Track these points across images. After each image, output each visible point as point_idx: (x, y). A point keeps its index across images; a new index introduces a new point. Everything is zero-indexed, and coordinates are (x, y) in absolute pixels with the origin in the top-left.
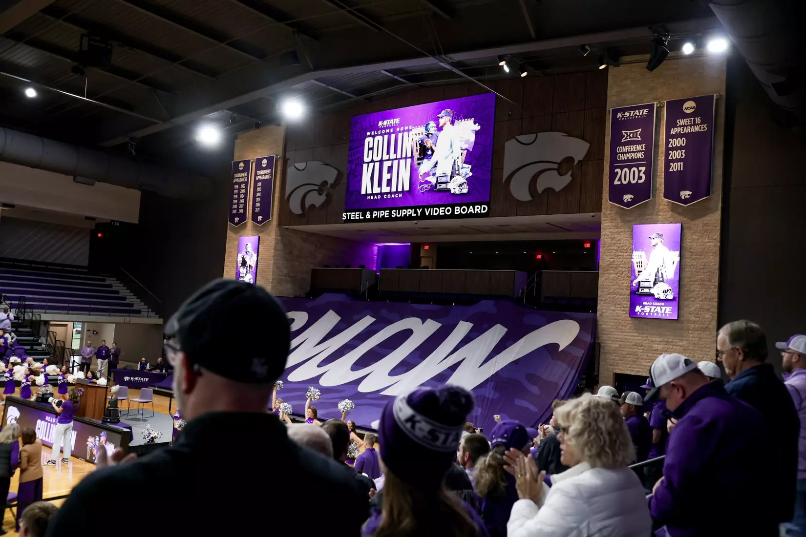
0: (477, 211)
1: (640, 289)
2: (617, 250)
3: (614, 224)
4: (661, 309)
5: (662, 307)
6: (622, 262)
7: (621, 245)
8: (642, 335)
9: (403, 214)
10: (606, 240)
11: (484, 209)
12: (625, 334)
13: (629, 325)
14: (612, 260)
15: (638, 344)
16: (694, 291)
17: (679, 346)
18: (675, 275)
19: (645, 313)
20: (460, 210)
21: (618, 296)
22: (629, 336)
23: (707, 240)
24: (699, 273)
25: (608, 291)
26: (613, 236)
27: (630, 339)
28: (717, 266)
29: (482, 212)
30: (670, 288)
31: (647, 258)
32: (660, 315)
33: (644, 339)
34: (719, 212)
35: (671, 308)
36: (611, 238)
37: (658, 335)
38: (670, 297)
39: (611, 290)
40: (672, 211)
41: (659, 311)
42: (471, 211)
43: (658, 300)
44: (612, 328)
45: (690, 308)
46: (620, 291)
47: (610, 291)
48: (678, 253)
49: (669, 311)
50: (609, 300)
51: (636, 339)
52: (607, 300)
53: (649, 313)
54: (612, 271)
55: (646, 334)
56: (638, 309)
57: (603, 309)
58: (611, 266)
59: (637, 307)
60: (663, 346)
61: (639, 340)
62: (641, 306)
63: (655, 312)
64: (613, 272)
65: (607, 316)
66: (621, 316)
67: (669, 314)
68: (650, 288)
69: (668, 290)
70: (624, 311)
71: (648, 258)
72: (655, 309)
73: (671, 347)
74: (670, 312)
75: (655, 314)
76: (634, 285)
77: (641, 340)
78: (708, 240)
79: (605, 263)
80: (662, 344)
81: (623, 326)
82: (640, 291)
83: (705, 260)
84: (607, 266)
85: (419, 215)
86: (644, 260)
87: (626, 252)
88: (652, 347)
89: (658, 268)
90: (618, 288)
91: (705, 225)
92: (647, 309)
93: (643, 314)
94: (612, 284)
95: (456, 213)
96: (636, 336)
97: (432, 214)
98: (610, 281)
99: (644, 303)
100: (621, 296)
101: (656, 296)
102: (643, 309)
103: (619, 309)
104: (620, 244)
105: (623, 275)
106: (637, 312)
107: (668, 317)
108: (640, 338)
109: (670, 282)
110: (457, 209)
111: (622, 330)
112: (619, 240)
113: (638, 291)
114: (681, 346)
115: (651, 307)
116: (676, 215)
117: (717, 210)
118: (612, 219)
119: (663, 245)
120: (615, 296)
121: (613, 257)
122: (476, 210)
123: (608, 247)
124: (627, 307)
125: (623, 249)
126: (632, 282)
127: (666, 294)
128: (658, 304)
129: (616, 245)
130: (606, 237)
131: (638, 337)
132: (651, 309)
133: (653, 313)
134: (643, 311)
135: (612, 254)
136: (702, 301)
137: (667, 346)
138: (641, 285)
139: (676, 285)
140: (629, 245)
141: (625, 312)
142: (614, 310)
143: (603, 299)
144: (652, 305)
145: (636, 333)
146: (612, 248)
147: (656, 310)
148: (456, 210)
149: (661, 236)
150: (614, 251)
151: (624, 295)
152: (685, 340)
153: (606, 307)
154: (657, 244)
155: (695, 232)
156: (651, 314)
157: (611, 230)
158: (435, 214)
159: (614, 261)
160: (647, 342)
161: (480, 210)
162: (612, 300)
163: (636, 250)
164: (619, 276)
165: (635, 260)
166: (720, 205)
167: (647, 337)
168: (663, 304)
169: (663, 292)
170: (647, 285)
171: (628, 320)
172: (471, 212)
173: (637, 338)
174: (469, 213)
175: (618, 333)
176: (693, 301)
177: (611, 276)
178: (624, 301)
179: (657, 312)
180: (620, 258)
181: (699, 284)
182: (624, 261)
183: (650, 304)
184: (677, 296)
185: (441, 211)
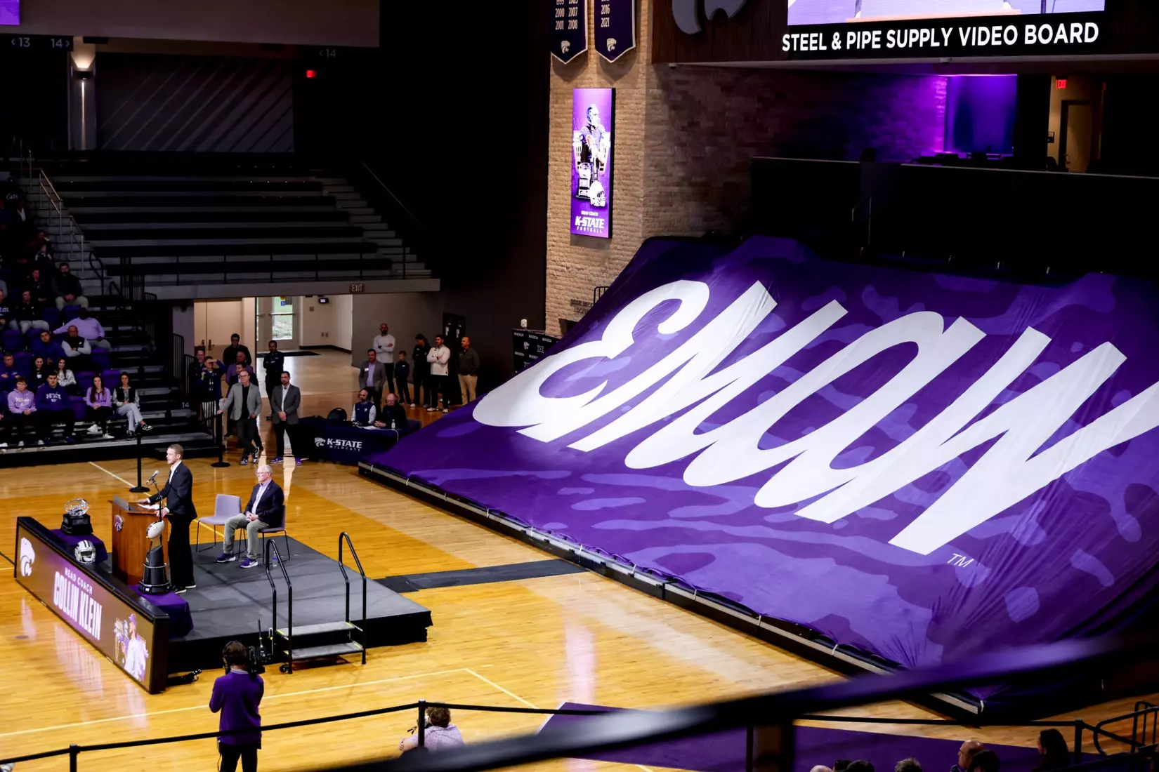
0: (1075, 38)
9: (912, 40)
11: (1091, 31)
20: (1037, 34)
29: (1087, 40)
42: (1061, 37)
85: (946, 44)
95: (1027, 42)
97: (973, 44)
110: (1030, 30)
122: (1073, 34)
148: (1027, 34)
158: (981, 43)
161: (1082, 36)
172: (1061, 41)
174: (1055, 42)
185: (995, 35)
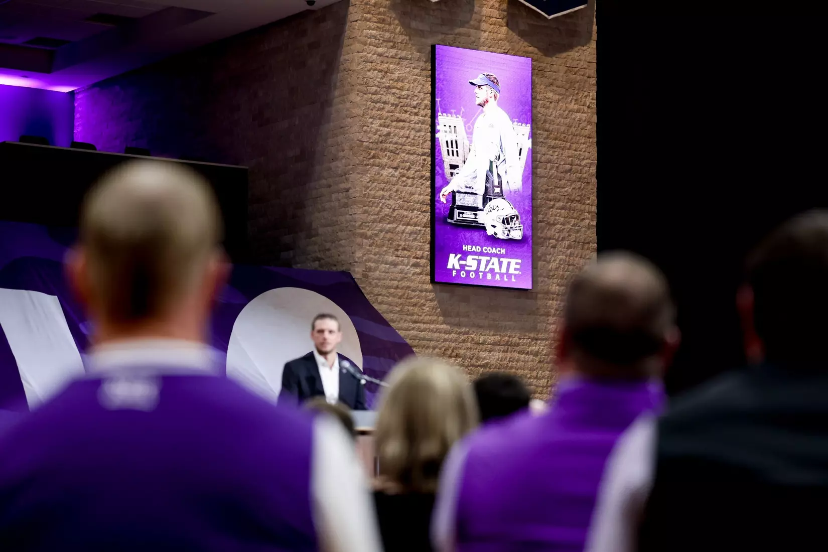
1: (456, 211)
2: (397, 105)
3: (387, 35)
4: (500, 263)
5: (502, 259)
6: (407, 138)
7: (405, 93)
8: (456, 329)
10: (369, 74)
12: (422, 326)
13: (428, 303)
14: (385, 130)
15: (449, 352)
16: (554, 224)
17: (531, 353)
18: (524, 181)
19: (468, 272)
21: (401, 228)
22: (431, 331)
23: (573, 106)
24: (563, 182)
25: (378, 214)
26: (385, 66)
27: (431, 340)
28: (593, 169)
30: (514, 212)
31: (467, 133)
32: (498, 277)
33: (463, 337)
34: (593, 45)
35: (519, 261)
36: (380, 71)
37: (490, 327)
38: (517, 235)
39: (387, 211)
40: (507, 25)
41: (496, 268)
43: (494, 240)
44: (391, 312)
45: (549, 262)
46: (405, 213)
47: (382, 214)
48: (526, 129)
49: (516, 269)
50: (382, 235)
51: (445, 340)
52: (376, 235)
53: (477, 272)
54: (384, 160)
55: (466, 326)
56: (453, 261)
57: (369, 260)
58: (384, 145)
59: (452, 256)
60: (501, 355)
61: (451, 341)
62: (459, 256)
63: (487, 270)
64: (390, 163)
65: (379, 279)
66: (412, 281)
67: (515, 275)
68: (474, 209)
69: (512, 218)
70: (416, 265)
71: (469, 132)
72: (488, 262)
73: (516, 355)
74: (517, 272)
75: (489, 276)
76: (443, 200)
77: (456, 341)
78: (576, 107)
79: (370, 135)
80: (499, 351)
81: (415, 305)
82: (456, 217)
83: (571, 152)
84: (375, 146)
86: (461, 136)
87: (416, 114)
88: (478, 359)
89: (491, 162)
90: (401, 207)
91: (570, 69)
92: (471, 262)
93: (463, 274)
94: (387, 194)
96: (445, 332)
98: (382, 186)
99: (465, 248)
100: (409, 228)
101: (490, 231)
102: (462, 262)
103: (406, 261)
104: (401, 89)
105: (411, 173)
106: (451, 270)
107: (514, 283)
108: (454, 336)
109: (513, 199)
111: (415, 317)
112: (398, 80)
113: (452, 217)
114: (536, 354)
115: (481, 258)
116: (516, 37)
117: (589, 39)
118: (382, 21)
119: (499, 105)
120: (395, 225)
121: (388, 122)
123: (375, 93)
124: (422, 257)
125: (410, 106)
126: (434, 191)
127: (509, 227)
128: (494, 251)
129: (394, 91)
130: (369, 65)
131: (450, 333)
132: (479, 262)
133: (485, 274)
134: (462, 267)
135: (384, 113)
136: (569, 247)
137: (509, 355)
138: (458, 203)
139: (527, 203)
140: (422, 95)
141: (418, 270)
142: (395, 265)
143: (369, 233)
144: (482, 254)
145: (444, 323)
146: (384, 98)
147: (490, 266)
149: (494, 82)
150: (388, 107)
151: (416, 225)
152: (542, 339)
153: (375, 254)
154: (487, 102)
155: (552, 84)
156: (481, 274)
157: (380, 50)
159: (388, 134)
160: (469, 345)
162: (389, 235)
163: (445, 111)
164: (403, 176)
165: (442, 137)
166: (595, 28)
167: (465, 333)
168: (503, 251)
169: (503, 222)
170: (468, 201)
171: (426, 291)
173: (447, 336)
175: (406, 325)
176: (554, 247)
177: (385, 173)
178: (415, 239)
179: (492, 271)
180: (403, 128)
181: (563, 208)
182: (412, 137)
183: (478, 249)
184: (529, 233)
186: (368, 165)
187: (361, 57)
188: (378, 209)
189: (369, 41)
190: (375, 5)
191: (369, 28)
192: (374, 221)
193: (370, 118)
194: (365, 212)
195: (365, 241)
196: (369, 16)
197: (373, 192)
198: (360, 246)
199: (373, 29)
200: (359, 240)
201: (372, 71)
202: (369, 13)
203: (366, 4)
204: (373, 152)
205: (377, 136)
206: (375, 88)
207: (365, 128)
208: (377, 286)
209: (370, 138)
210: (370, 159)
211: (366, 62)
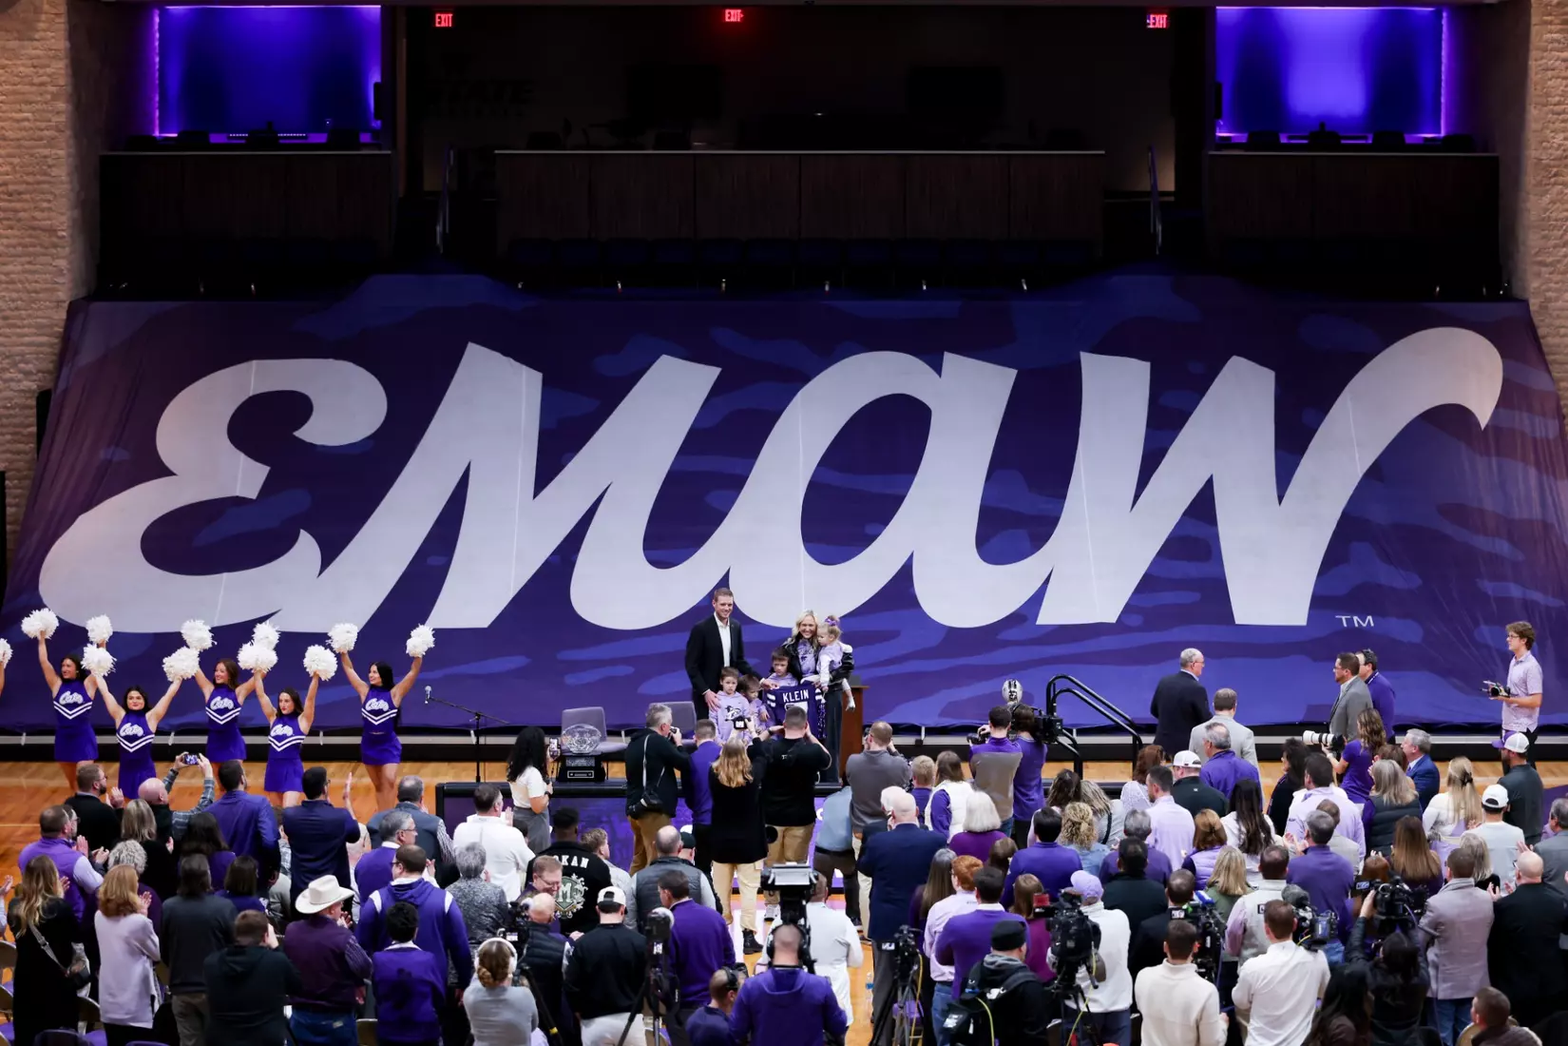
10: (1549, 83)
25: (1562, 237)
52: (1559, 262)
57: (1549, 290)
84: (1556, 163)
123: (1559, 103)
130: (1550, 74)
153: (1557, 283)
186: (1549, 184)
187: (1540, 65)
188: (1561, 232)
189: (1550, 46)
190: (1558, 4)
191: (1551, 32)
192: (1555, 247)
193: (1552, 132)
194: (1544, 237)
195: (1544, 269)
196: (1549, 18)
197: (1554, 215)
198: (1539, 275)
199: (1556, 33)
200: (1536, 268)
201: (1553, 80)
202: (1550, 15)
203: (1547, 5)
204: (1555, 170)
205: (1559, 152)
206: (1557, 99)
207: (1544, 144)
208: (1558, 317)
209: (1551, 155)
210: (1550, 178)
211: (1547, 70)
